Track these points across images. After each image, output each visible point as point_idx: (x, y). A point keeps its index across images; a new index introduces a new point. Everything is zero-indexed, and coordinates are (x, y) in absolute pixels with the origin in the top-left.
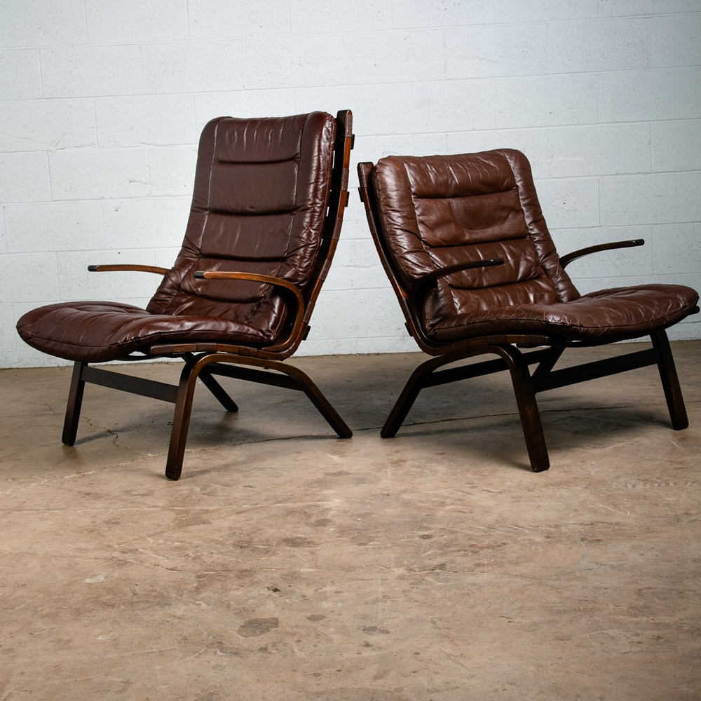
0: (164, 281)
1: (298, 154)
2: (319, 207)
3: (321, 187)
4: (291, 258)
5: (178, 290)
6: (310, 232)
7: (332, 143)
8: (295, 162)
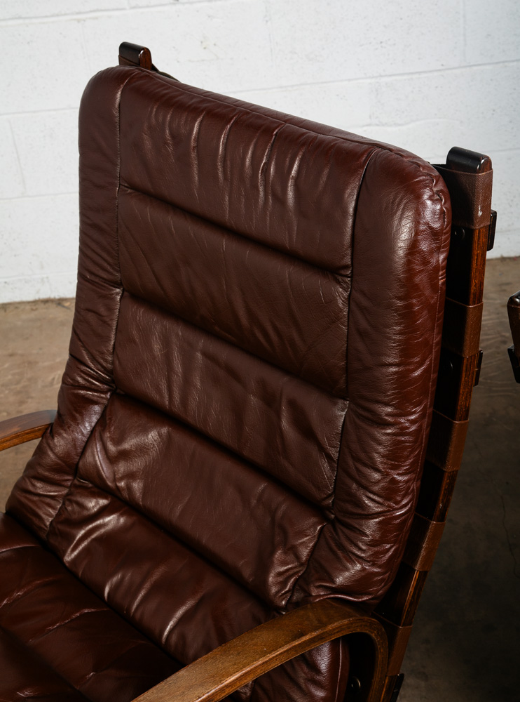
0: (40, 451)
1: (346, 267)
2: (413, 422)
3: (417, 373)
4: (347, 531)
5: (75, 477)
6: (394, 481)
7: (442, 257)
8: (339, 283)
